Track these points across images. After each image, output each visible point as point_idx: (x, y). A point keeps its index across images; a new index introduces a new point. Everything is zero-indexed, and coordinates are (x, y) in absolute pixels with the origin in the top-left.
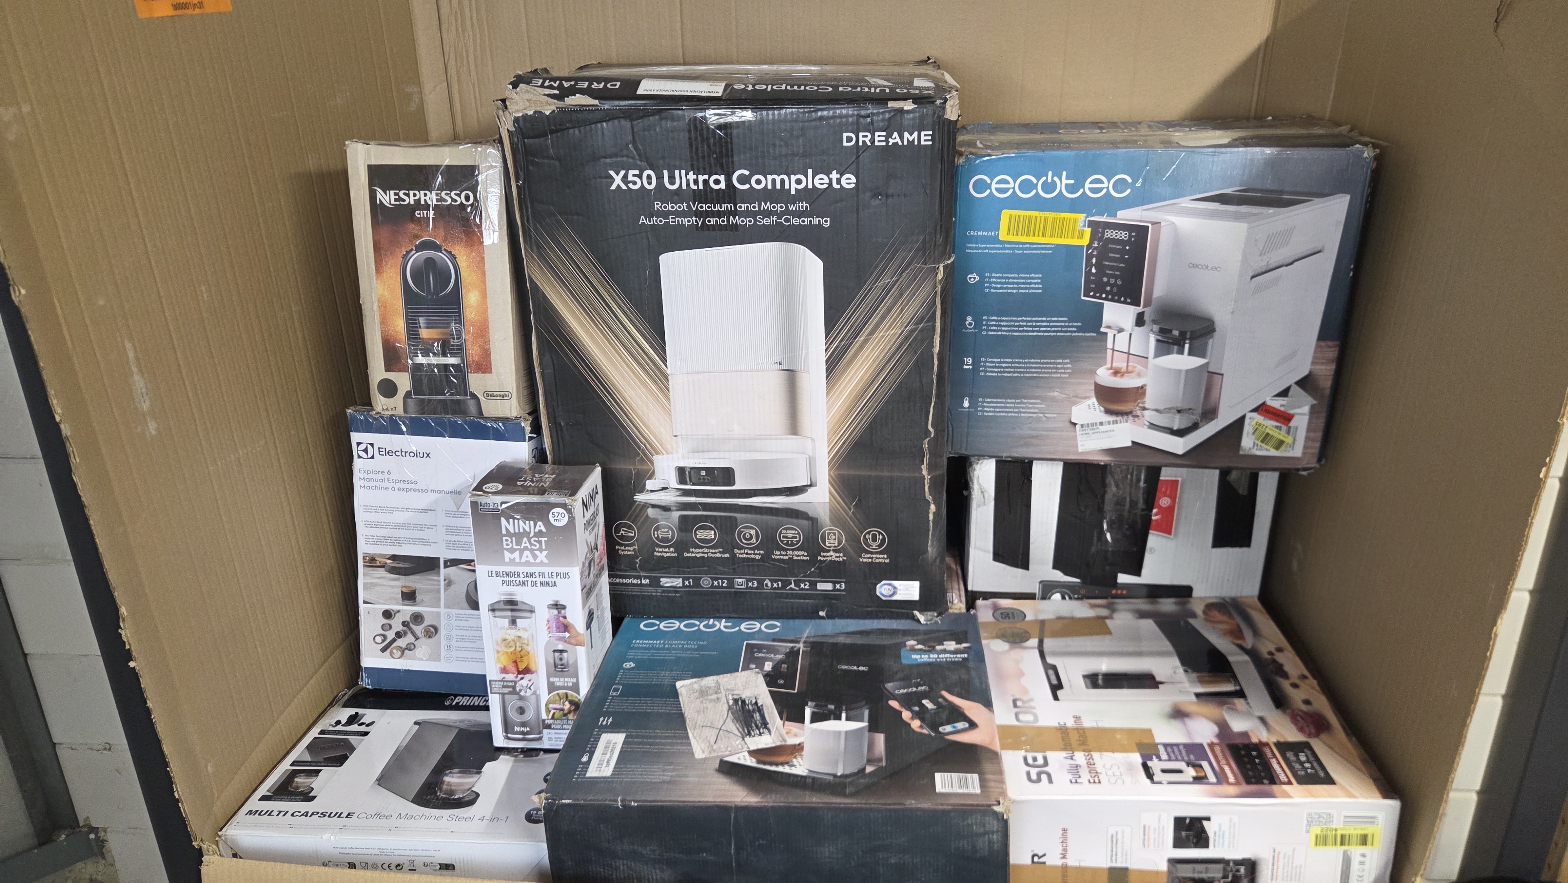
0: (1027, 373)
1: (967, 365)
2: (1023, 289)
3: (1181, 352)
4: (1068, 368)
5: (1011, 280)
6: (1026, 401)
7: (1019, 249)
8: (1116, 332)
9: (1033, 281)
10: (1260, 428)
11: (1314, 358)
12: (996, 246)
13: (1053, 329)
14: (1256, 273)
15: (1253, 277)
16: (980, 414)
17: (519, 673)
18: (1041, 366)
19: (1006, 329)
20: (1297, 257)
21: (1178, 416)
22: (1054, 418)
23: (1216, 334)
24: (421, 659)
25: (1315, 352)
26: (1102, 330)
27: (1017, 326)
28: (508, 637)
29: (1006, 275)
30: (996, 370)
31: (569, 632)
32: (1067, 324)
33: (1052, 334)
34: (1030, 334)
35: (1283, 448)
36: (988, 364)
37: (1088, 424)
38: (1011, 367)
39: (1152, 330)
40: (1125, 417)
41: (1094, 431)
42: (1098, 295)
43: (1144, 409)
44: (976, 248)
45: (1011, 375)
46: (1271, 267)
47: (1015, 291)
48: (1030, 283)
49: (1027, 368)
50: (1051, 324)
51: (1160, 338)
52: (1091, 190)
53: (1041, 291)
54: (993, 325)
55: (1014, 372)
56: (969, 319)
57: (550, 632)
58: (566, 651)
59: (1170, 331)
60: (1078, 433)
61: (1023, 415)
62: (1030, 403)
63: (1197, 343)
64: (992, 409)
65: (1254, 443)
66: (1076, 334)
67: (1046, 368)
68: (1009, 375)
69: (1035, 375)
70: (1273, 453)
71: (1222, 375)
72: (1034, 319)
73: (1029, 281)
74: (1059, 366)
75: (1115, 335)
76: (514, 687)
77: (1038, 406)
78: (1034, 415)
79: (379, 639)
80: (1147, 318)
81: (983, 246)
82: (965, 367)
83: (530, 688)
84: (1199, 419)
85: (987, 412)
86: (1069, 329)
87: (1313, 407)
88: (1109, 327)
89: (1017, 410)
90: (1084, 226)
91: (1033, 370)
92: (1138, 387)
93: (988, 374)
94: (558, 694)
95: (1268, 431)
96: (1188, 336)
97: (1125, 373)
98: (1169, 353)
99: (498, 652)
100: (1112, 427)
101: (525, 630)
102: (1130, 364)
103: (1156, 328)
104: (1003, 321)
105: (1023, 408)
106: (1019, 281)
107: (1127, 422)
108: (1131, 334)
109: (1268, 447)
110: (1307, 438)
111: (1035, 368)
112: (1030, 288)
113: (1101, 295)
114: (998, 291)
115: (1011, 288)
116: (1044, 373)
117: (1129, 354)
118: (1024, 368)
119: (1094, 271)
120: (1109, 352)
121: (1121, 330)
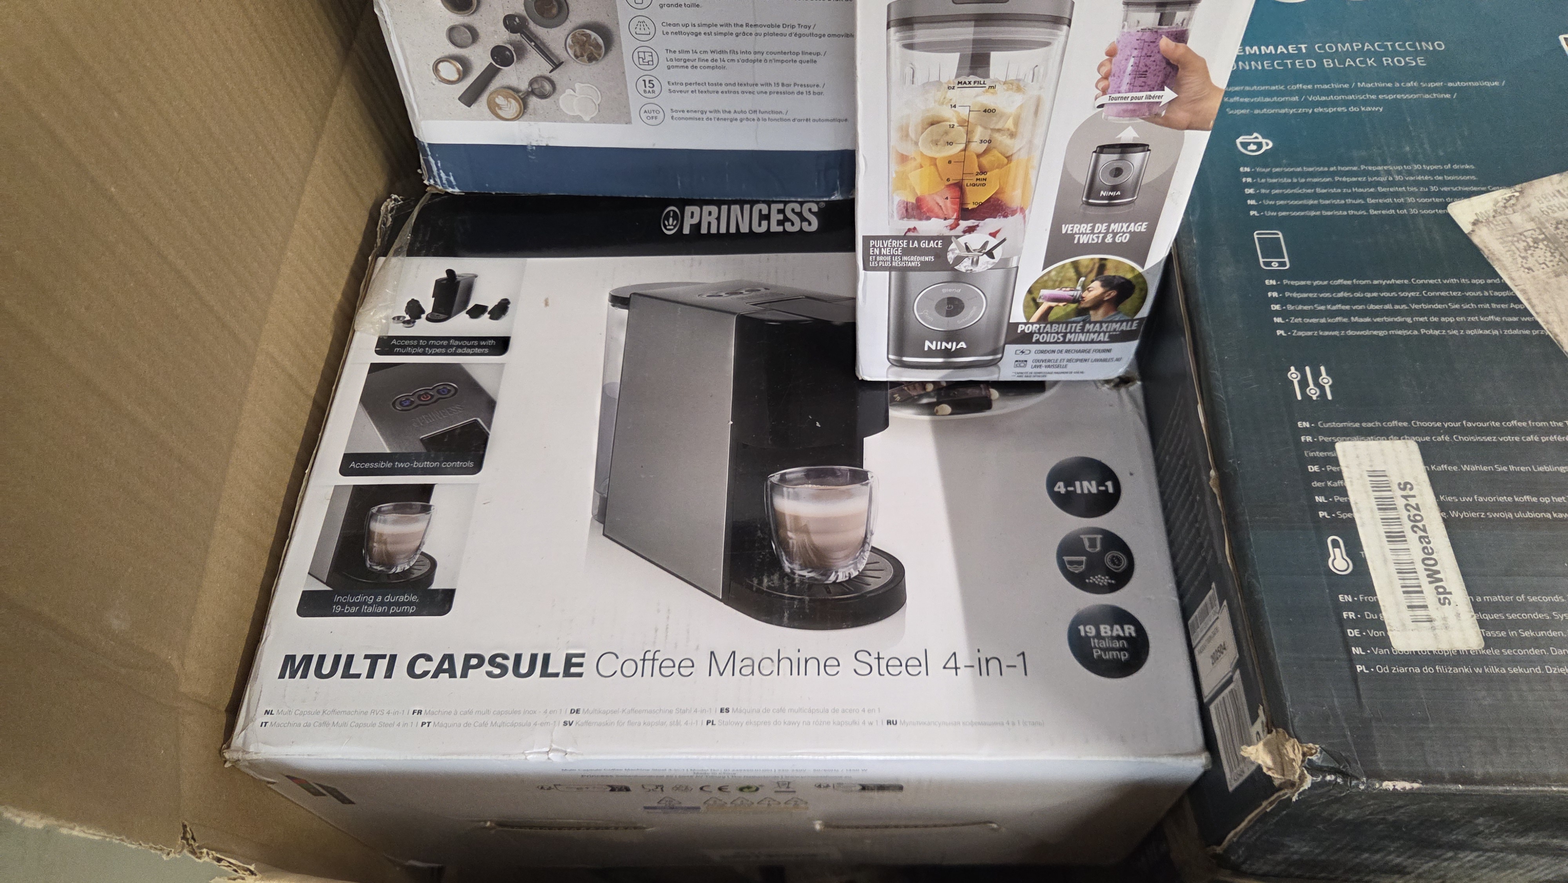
17: (964, 213)
24: (578, 119)
28: (947, 113)
31: (1175, 88)
57: (1104, 92)
58: (1143, 147)
76: (940, 254)
79: (449, 70)
83: (990, 254)
94: (1075, 265)
99: (904, 159)
101: (1016, 86)
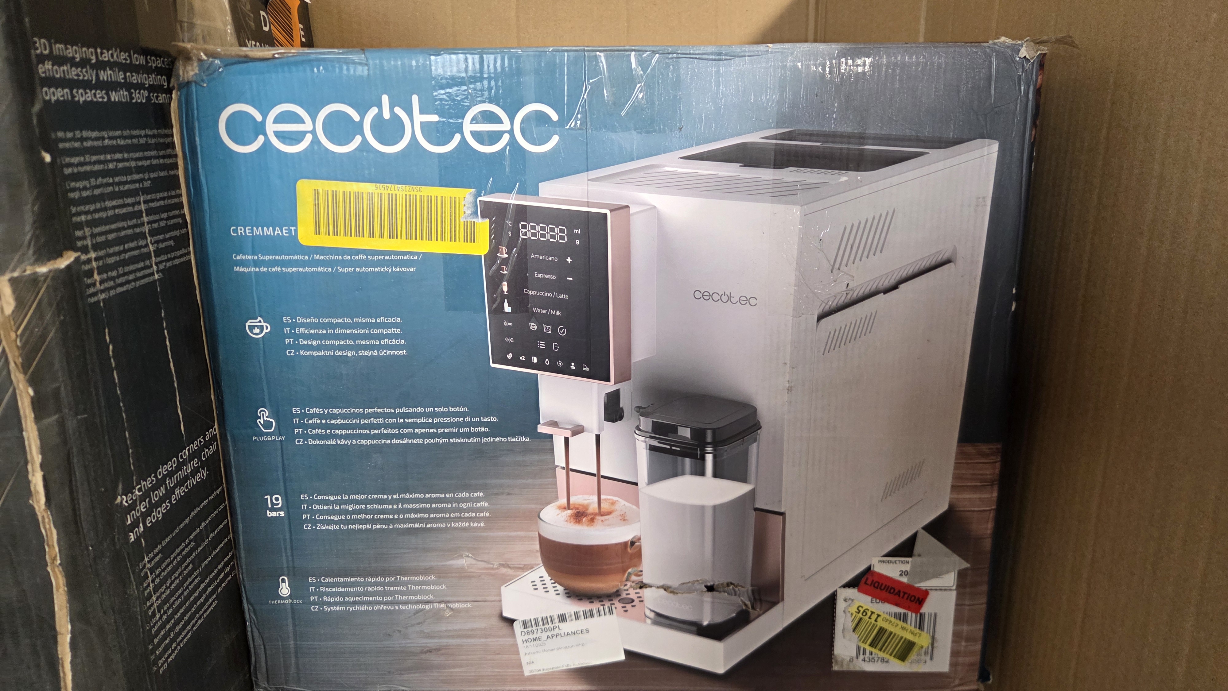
0: (399, 521)
1: (273, 509)
2: (366, 348)
3: (701, 473)
4: (481, 510)
5: (338, 331)
6: (405, 579)
7: (344, 263)
8: (568, 434)
9: (385, 332)
10: (867, 618)
11: (957, 477)
12: (296, 257)
13: (440, 431)
14: (827, 308)
15: (820, 318)
16: (314, 609)
18: (428, 506)
19: (344, 432)
20: (904, 274)
21: (708, 597)
22: (467, 610)
23: (763, 434)
25: (957, 466)
26: (541, 429)
27: (364, 427)
29: (326, 320)
30: (336, 518)
32: (468, 419)
33: (441, 441)
34: (395, 441)
35: (913, 656)
36: (317, 507)
37: (536, 620)
38: (366, 512)
39: (638, 428)
40: (607, 604)
41: (550, 634)
42: (522, 358)
43: (643, 586)
44: (256, 264)
45: (368, 526)
46: (855, 295)
47: (349, 354)
48: (380, 337)
49: (398, 511)
50: (436, 420)
51: (655, 443)
52: (478, 136)
53: (404, 352)
54: (314, 426)
55: (373, 521)
56: (264, 415)
59: (673, 429)
60: (519, 638)
61: (403, 607)
62: (416, 584)
63: (728, 451)
64: (339, 599)
65: (858, 648)
66: (490, 439)
67: (436, 511)
68: (363, 527)
69: (417, 526)
70: (896, 666)
71: (782, 514)
72: (398, 410)
73: (377, 331)
74: (464, 506)
75: (567, 440)
77: (431, 587)
78: (427, 607)
80: (625, 402)
81: (267, 258)
82: (270, 514)
84: (748, 603)
85: (329, 604)
86: (473, 430)
87: (962, 575)
88: (554, 424)
89: (390, 598)
90: (475, 213)
91: (412, 516)
92: (625, 544)
93: (320, 527)
95: (881, 623)
96: (709, 439)
97: (596, 514)
98: (675, 474)
100: (583, 624)
102: (602, 497)
103: (646, 423)
104: (335, 416)
105: (402, 593)
106: (356, 331)
107: (611, 612)
108: (598, 437)
109: (886, 656)
110: (957, 636)
111: (416, 511)
112: (380, 347)
113: (529, 359)
114: (315, 354)
115: (341, 348)
116: (435, 520)
117: (599, 476)
118: (393, 512)
119: (508, 309)
120: (561, 475)
121: (578, 430)
